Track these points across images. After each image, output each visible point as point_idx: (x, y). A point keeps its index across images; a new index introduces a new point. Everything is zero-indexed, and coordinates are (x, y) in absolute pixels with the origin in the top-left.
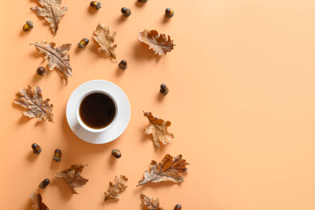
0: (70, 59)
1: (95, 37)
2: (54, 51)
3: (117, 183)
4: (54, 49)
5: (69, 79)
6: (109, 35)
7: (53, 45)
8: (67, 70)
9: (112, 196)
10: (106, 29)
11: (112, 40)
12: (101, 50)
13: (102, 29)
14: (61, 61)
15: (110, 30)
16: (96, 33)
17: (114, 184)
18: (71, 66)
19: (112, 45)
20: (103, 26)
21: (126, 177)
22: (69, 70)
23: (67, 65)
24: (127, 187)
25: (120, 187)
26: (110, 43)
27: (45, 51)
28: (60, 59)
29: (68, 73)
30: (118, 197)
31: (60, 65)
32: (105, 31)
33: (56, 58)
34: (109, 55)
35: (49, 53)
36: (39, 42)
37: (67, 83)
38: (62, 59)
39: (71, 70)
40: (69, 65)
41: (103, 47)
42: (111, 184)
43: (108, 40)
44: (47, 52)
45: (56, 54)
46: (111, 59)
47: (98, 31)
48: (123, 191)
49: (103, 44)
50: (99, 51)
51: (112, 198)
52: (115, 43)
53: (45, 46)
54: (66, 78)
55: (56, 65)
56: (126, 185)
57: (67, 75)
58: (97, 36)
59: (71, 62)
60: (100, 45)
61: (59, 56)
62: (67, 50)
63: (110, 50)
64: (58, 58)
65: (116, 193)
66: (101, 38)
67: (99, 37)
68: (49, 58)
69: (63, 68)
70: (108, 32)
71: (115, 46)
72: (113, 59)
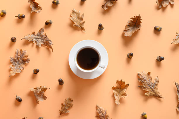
0: (47, 36)
1: (71, 18)
2: (36, 37)
3: (66, 103)
4: (35, 35)
5: (52, 46)
6: (79, 16)
7: (34, 33)
8: (48, 42)
9: (64, 112)
10: (78, 12)
11: (82, 19)
12: (75, 25)
13: (75, 12)
14: (43, 40)
15: (80, 13)
16: (72, 15)
17: (64, 104)
18: (50, 39)
19: (82, 22)
20: (75, 11)
21: (72, 99)
22: (50, 42)
23: (47, 40)
24: (73, 105)
25: (69, 105)
26: (80, 21)
27: (31, 39)
28: (42, 39)
29: (50, 44)
30: (68, 112)
31: (44, 42)
32: (77, 14)
33: (39, 39)
34: (80, 28)
35: (34, 39)
36: (26, 36)
37: (52, 50)
38: (42, 38)
39: (50, 41)
40: (48, 39)
41: (76, 24)
42: (62, 104)
43: (79, 19)
44: (33, 39)
45: (39, 37)
46: (82, 31)
47: (73, 14)
48: (71, 108)
49: (76, 22)
50: (74, 26)
51: (64, 113)
52: (83, 21)
53: (30, 36)
54: (51, 47)
55: (42, 43)
56: (72, 104)
57: (50, 45)
58: (72, 17)
59: (48, 37)
60: (75, 22)
61: (41, 37)
62: (43, 32)
63: (81, 25)
64: (40, 39)
65: (67, 110)
66: (75, 18)
67: (74, 18)
68: (36, 42)
69: (46, 43)
70: (79, 14)
71: (84, 22)
72: (83, 31)
